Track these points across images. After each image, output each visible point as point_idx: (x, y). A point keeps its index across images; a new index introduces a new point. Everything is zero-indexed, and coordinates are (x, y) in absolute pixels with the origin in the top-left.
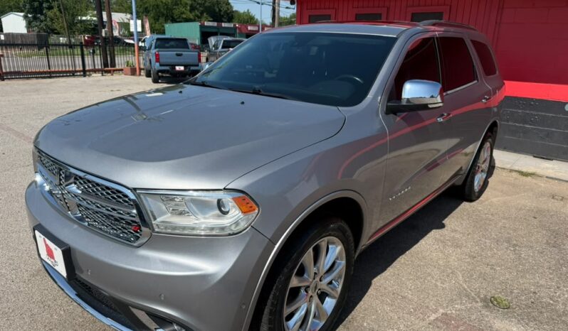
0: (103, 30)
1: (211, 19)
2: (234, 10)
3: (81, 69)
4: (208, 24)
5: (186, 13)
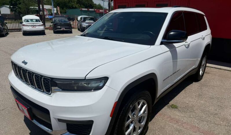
0: (41, 12)
1: (85, 7)
2: (94, 3)
4: (83, 9)
5: (75, 5)
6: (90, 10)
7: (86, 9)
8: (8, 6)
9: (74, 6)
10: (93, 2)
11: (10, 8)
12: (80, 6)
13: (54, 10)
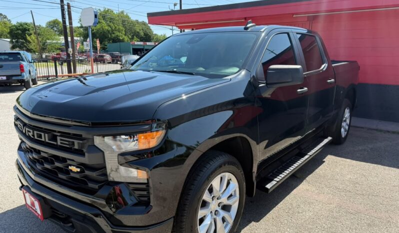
1: (139, 40)
2: (154, 33)
3: (55, 74)
4: (136, 43)
5: (122, 36)
6: (148, 43)
7: (142, 43)
8: (9, 40)
9: (121, 38)
10: (152, 32)
11: (12, 42)
12: (130, 37)
13: (87, 45)
